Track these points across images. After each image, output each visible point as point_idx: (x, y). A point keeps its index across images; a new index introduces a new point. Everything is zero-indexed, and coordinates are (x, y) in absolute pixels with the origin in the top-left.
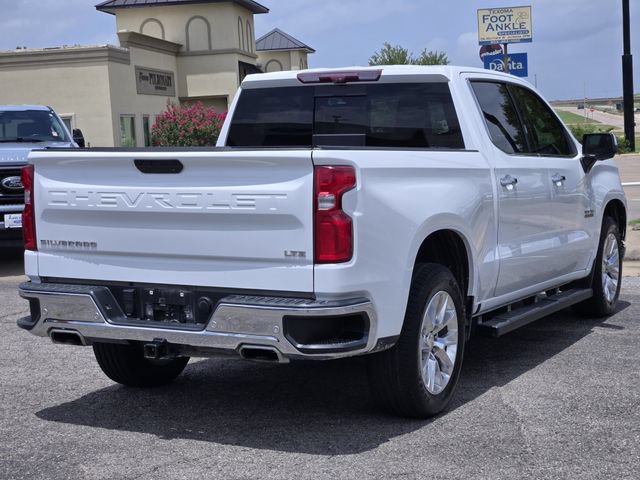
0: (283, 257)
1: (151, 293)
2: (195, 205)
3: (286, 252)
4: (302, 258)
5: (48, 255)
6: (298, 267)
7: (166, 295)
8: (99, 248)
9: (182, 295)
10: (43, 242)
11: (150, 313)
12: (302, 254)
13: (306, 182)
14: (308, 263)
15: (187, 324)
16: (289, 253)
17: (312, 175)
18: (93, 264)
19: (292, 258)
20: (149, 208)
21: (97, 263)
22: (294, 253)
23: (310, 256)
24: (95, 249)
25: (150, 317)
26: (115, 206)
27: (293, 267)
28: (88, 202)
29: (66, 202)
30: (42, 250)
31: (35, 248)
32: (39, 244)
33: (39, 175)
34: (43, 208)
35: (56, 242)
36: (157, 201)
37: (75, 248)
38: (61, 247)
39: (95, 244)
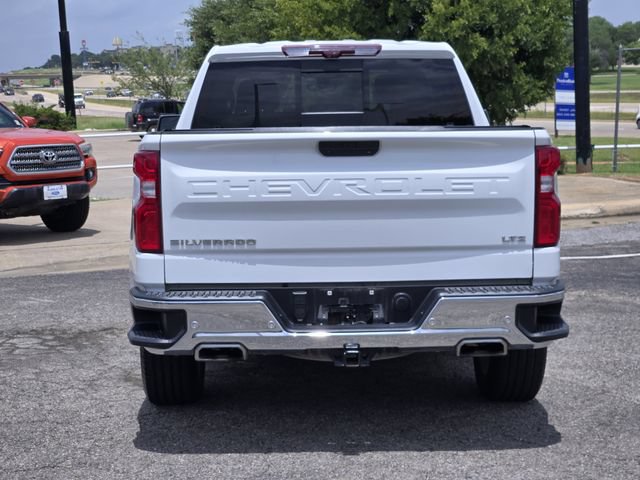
0: (500, 243)
1: (330, 293)
2: (399, 191)
3: (503, 239)
4: (522, 243)
5: (181, 258)
6: (516, 252)
7: (350, 295)
8: (258, 246)
9: (372, 293)
10: (174, 243)
11: (325, 317)
12: (522, 239)
13: (528, 163)
14: (527, 247)
16: (507, 239)
17: (533, 155)
18: (246, 265)
19: (510, 243)
20: (337, 196)
22: (512, 238)
23: (530, 240)
24: (251, 248)
25: (323, 321)
26: (289, 195)
27: (510, 253)
28: (250, 192)
29: (215, 193)
30: (172, 253)
31: (160, 250)
32: (167, 246)
33: (169, 163)
34: (179, 202)
35: (194, 241)
36: (348, 188)
37: (224, 247)
38: (202, 247)
39: (254, 242)
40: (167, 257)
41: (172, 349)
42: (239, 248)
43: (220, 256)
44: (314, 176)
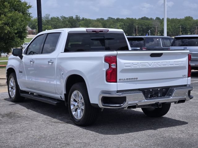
1: (151, 90)
2: (166, 65)
7: (155, 90)
8: (138, 79)
9: (159, 90)
10: (120, 80)
12: (186, 75)
14: (187, 77)
15: (159, 97)
18: (135, 84)
19: (184, 77)
20: (155, 66)
21: (136, 84)
22: (184, 75)
24: (136, 80)
27: (184, 79)
30: (119, 82)
31: (116, 82)
32: (118, 80)
33: (119, 59)
34: (121, 69)
35: (124, 79)
36: (157, 65)
37: (131, 80)
38: (126, 80)
39: (137, 78)
40: (118, 83)
41: (122, 107)
42: (134, 80)
43: (130, 82)
44: (150, 62)
